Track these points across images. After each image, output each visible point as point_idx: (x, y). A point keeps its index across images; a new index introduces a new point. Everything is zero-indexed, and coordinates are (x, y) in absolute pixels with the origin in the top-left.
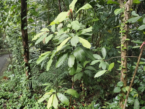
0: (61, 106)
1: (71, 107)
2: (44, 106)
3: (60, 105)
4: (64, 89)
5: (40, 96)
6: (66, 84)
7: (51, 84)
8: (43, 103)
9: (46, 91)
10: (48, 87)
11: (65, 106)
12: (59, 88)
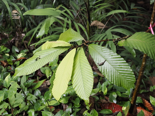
0: (100, 95)
1: (139, 100)
2: (38, 93)
3: (97, 90)
4: (113, 33)
5: (20, 56)
6: (121, 14)
7: (62, 12)
8: (31, 81)
9: (44, 36)
10: (52, 21)
11: (115, 95)
12: (93, 30)
